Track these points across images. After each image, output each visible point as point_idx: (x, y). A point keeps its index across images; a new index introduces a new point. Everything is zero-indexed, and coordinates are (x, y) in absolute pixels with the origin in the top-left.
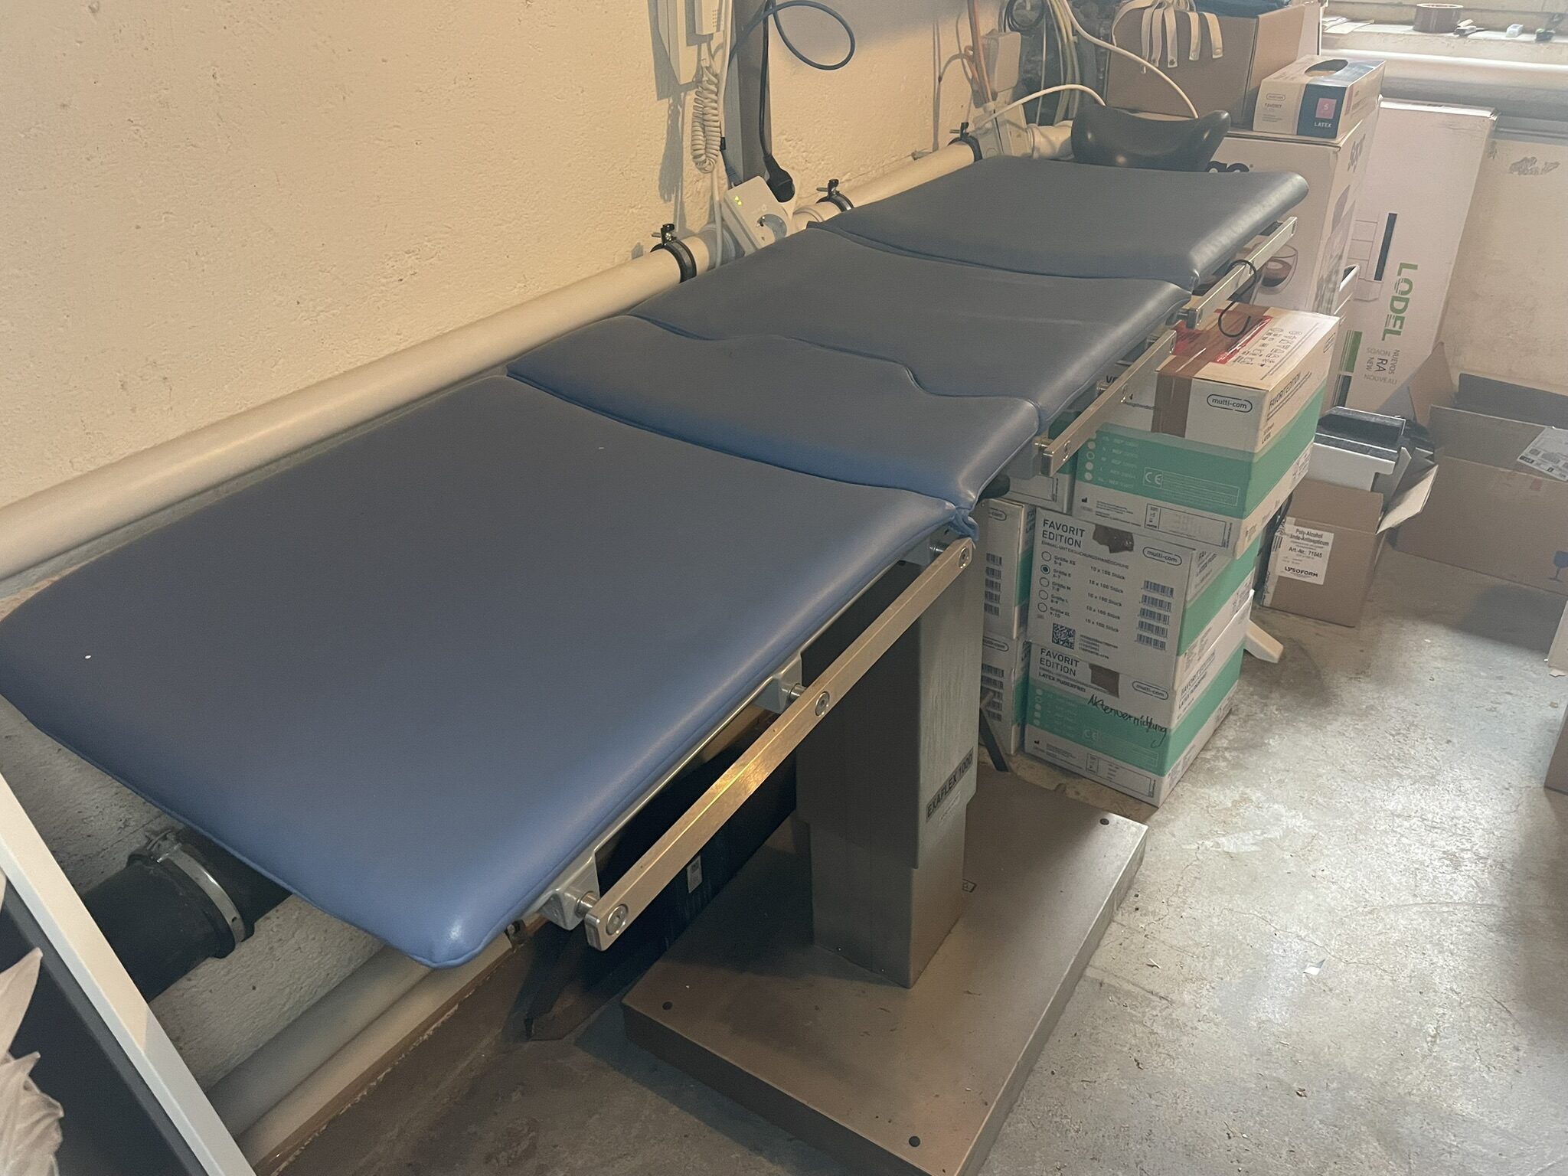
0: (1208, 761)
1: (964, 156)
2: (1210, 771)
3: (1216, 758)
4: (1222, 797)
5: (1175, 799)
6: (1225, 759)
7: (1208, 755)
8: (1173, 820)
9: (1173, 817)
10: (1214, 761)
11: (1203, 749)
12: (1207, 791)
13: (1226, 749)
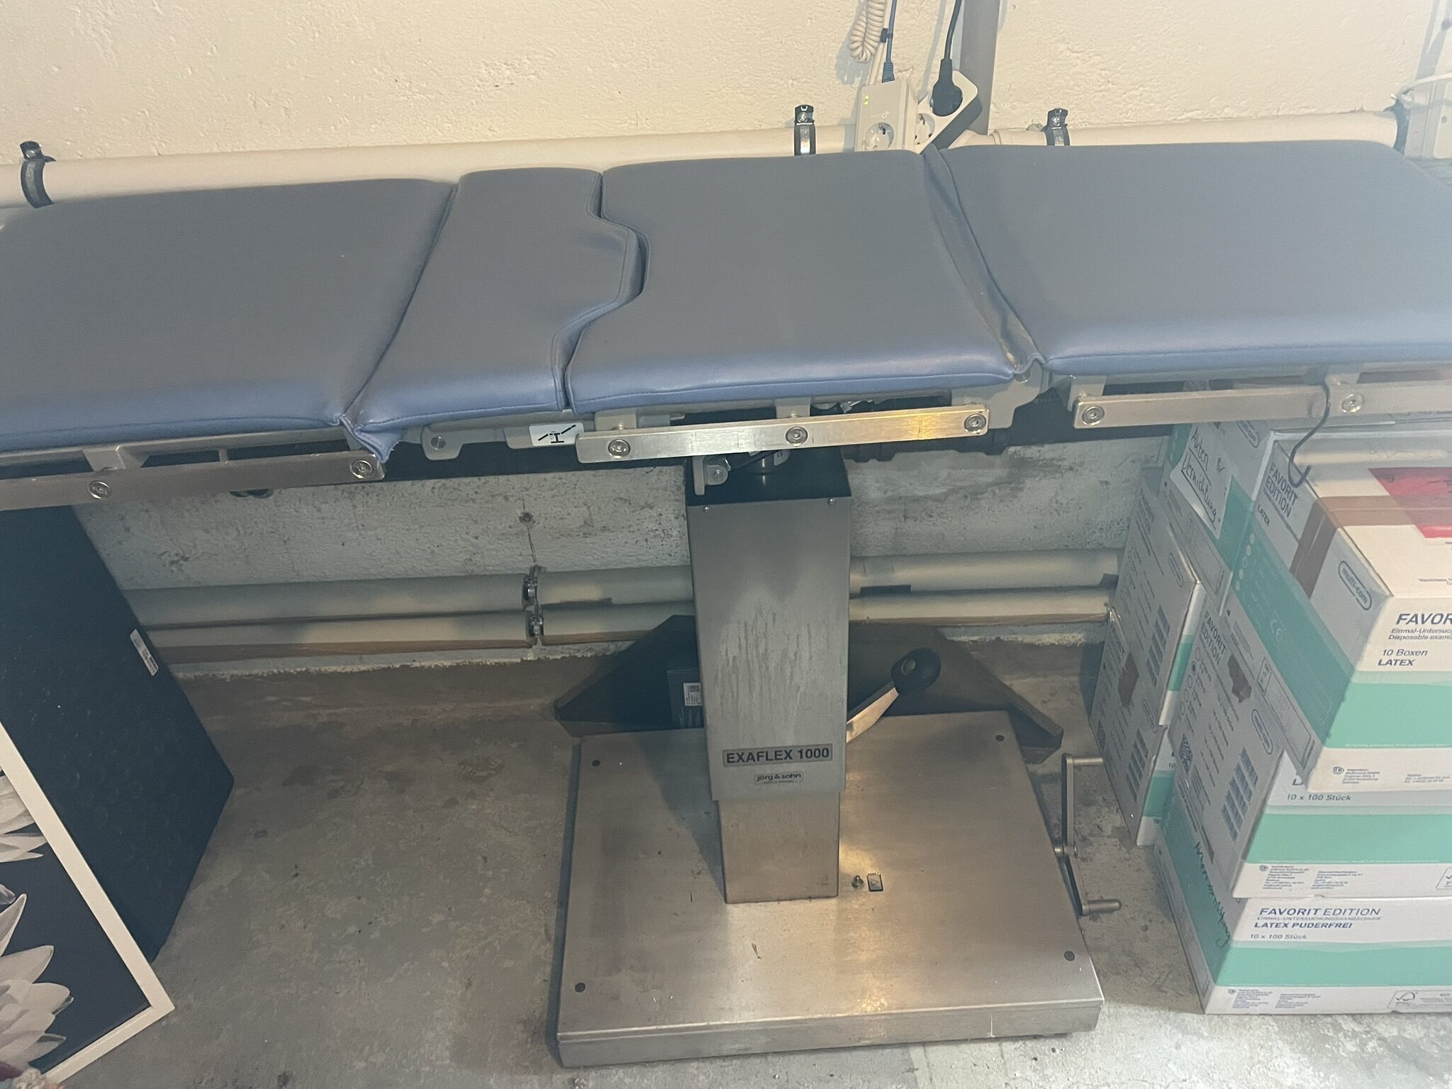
0: (1337, 1028)
1: (1386, 133)
2: (1325, 1039)
3: (1355, 1035)
4: (1292, 1070)
5: (1237, 1025)
6: (1363, 1045)
7: (1349, 1025)
8: (1201, 1036)
9: (1206, 1034)
10: (1345, 1036)
11: (1353, 1015)
12: (1287, 1049)
13: (1381, 1039)
